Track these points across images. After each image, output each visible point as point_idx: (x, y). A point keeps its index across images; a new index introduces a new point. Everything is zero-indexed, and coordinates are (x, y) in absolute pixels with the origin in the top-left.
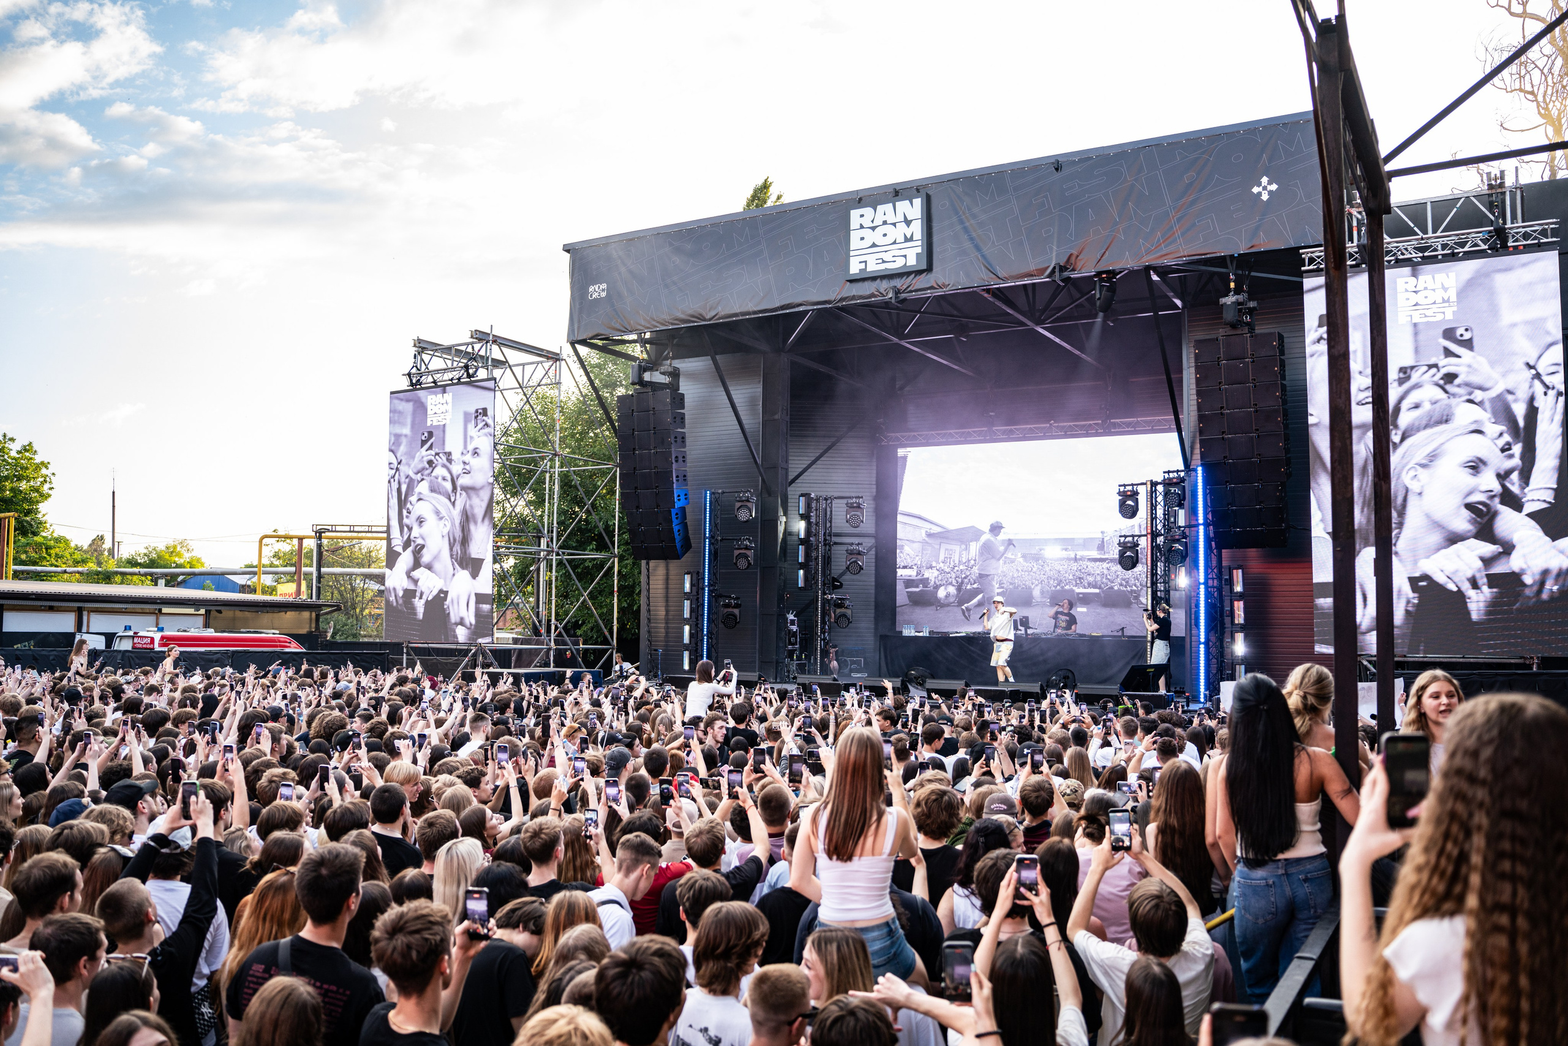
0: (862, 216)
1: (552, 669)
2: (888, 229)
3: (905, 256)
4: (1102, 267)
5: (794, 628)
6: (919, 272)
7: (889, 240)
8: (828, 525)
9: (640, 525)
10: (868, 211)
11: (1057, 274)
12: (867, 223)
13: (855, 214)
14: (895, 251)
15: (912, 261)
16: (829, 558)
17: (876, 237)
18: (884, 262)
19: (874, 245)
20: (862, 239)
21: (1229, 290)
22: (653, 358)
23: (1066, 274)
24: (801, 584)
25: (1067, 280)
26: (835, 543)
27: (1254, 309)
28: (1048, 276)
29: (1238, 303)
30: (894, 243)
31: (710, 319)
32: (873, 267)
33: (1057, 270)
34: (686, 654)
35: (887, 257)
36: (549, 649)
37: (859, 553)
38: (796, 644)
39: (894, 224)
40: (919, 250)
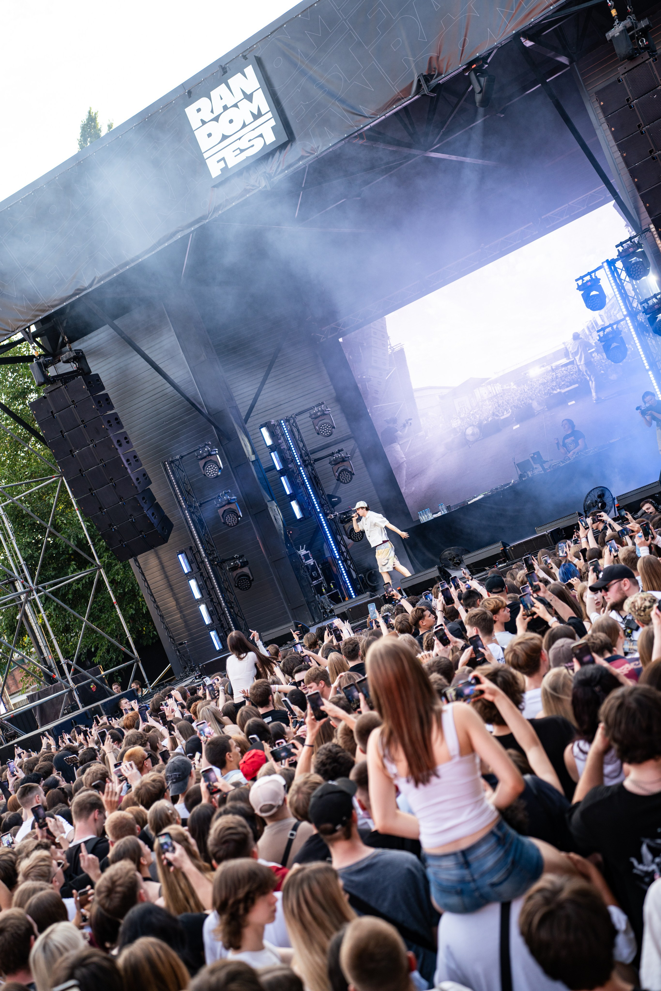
0: (199, 110)
1: (82, 710)
2: (231, 113)
3: (261, 136)
4: (468, 58)
5: (311, 562)
6: (282, 147)
7: (238, 124)
8: (301, 445)
9: (110, 525)
10: (203, 102)
11: (424, 86)
12: (208, 116)
13: (190, 111)
14: (248, 134)
15: (270, 138)
16: (316, 477)
17: (223, 127)
18: (242, 151)
19: (225, 137)
20: (209, 135)
21: (612, 20)
22: (49, 349)
23: (433, 82)
24: (298, 515)
25: (438, 88)
26: (316, 460)
27: (647, 27)
28: (417, 93)
29: (628, 30)
30: (244, 126)
31: (91, 286)
32: (232, 162)
33: (423, 82)
34: (213, 634)
35: (243, 144)
36: (71, 691)
37: (343, 460)
38: (319, 576)
39: (236, 105)
40: (273, 123)
